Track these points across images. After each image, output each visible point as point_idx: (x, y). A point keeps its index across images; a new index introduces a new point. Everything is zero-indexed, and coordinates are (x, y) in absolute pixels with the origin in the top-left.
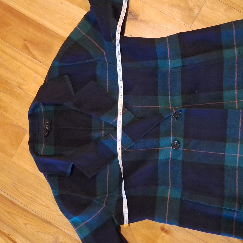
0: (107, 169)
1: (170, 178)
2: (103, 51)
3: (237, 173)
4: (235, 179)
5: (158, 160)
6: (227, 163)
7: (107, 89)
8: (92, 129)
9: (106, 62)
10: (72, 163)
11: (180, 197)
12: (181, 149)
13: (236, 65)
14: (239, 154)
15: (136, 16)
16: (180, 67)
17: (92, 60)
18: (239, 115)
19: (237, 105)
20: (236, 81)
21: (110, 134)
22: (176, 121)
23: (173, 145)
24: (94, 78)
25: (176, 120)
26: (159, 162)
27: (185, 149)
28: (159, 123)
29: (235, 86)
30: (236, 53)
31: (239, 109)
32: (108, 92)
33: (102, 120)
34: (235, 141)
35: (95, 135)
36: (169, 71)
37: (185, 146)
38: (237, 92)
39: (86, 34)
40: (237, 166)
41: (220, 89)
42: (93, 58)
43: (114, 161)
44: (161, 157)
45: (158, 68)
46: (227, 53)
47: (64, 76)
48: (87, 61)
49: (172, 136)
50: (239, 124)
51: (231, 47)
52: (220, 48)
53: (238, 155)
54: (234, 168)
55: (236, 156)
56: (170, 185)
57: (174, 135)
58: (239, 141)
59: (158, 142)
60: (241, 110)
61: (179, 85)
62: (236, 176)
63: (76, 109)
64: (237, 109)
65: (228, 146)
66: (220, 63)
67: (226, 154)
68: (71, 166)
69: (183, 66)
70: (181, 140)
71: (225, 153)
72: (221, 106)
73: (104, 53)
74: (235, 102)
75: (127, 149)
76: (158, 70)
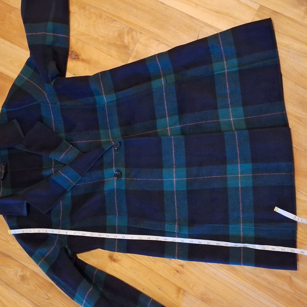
0: (60, 203)
1: (116, 207)
2: (45, 93)
3: (175, 197)
4: (174, 202)
5: (104, 191)
6: (166, 188)
7: (53, 129)
8: (43, 167)
9: (49, 103)
10: (26, 202)
11: (126, 225)
12: (123, 179)
13: (164, 94)
14: (176, 178)
15: (78, 56)
16: (115, 101)
17: (35, 103)
18: (172, 141)
19: (169, 132)
20: (166, 109)
21: (59, 171)
22: (117, 153)
23: (116, 175)
24: (41, 119)
25: (117, 151)
26: (106, 193)
27: (127, 179)
28: (102, 156)
29: (166, 113)
30: (163, 83)
31: (171, 135)
32: (54, 131)
33: (51, 159)
34: (171, 167)
35: (45, 173)
36: (106, 106)
37: (127, 176)
38: (168, 119)
39: (29, 78)
40: (175, 190)
41: (153, 118)
42: (36, 101)
43: (66, 196)
44: (107, 188)
45: (96, 104)
46: (155, 84)
47: (13, 121)
48: (31, 104)
49: (114, 167)
50: (172, 150)
51: (159, 77)
52: (149, 79)
53: (174, 179)
54: (172, 193)
55: (173, 180)
56: (117, 214)
57: (116, 166)
58: (174, 166)
59: (103, 174)
60: (172, 137)
61: (116, 118)
62: (175, 200)
63: (26, 150)
64: (169, 135)
65: (165, 171)
66: (150, 94)
67: (164, 180)
68: (25, 205)
69: (117, 100)
70: (123, 170)
71: (162, 178)
72: (156, 134)
73: (46, 95)
74: (167, 129)
75: (76, 184)
76: (97, 105)
